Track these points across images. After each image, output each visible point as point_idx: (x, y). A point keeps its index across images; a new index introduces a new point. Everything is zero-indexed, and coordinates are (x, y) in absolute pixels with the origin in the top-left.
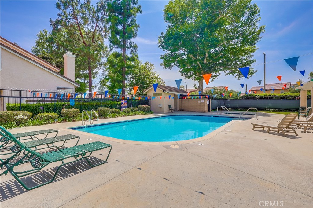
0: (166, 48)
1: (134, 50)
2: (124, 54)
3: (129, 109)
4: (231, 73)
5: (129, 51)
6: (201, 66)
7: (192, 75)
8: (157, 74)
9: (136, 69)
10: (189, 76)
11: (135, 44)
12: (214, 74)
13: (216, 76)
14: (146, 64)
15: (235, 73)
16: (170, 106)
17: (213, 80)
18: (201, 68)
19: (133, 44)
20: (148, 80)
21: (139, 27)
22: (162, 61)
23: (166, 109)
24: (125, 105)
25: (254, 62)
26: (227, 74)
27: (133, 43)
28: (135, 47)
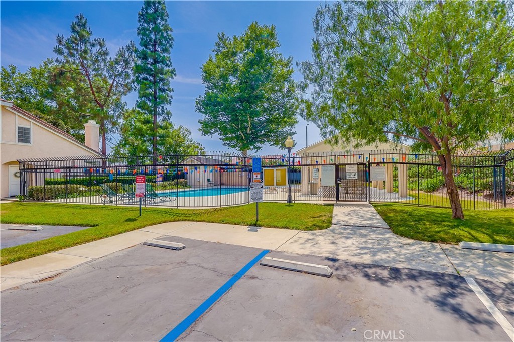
0: (206, 113)
1: (167, 118)
2: (154, 122)
3: (166, 183)
4: (275, 144)
5: (161, 118)
6: (243, 136)
7: (236, 145)
8: (193, 141)
9: (170, 139)
10: (232, 146)
11: (169, 111)
12: (258, 145)
13: (260, 148)
14: (180, 128)
15: (278, 145)
16: (209, 180)
17: (257, 151)
18: (244, 138)
19: (165, 111)
20: (182, 149)
21: (173, 91)
22: (200, 126)
23: (204, 183)
24: (161, 179)
25: (294, 134)
26: (272, 145)
27: (166, 109)
28: (168, 114)
